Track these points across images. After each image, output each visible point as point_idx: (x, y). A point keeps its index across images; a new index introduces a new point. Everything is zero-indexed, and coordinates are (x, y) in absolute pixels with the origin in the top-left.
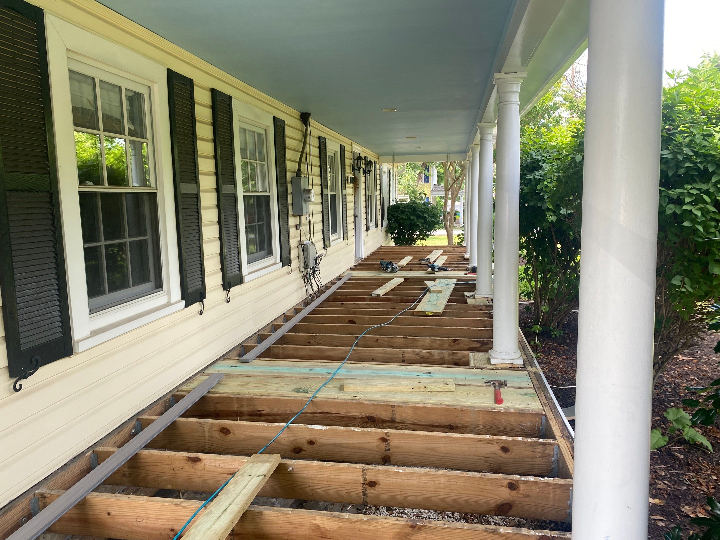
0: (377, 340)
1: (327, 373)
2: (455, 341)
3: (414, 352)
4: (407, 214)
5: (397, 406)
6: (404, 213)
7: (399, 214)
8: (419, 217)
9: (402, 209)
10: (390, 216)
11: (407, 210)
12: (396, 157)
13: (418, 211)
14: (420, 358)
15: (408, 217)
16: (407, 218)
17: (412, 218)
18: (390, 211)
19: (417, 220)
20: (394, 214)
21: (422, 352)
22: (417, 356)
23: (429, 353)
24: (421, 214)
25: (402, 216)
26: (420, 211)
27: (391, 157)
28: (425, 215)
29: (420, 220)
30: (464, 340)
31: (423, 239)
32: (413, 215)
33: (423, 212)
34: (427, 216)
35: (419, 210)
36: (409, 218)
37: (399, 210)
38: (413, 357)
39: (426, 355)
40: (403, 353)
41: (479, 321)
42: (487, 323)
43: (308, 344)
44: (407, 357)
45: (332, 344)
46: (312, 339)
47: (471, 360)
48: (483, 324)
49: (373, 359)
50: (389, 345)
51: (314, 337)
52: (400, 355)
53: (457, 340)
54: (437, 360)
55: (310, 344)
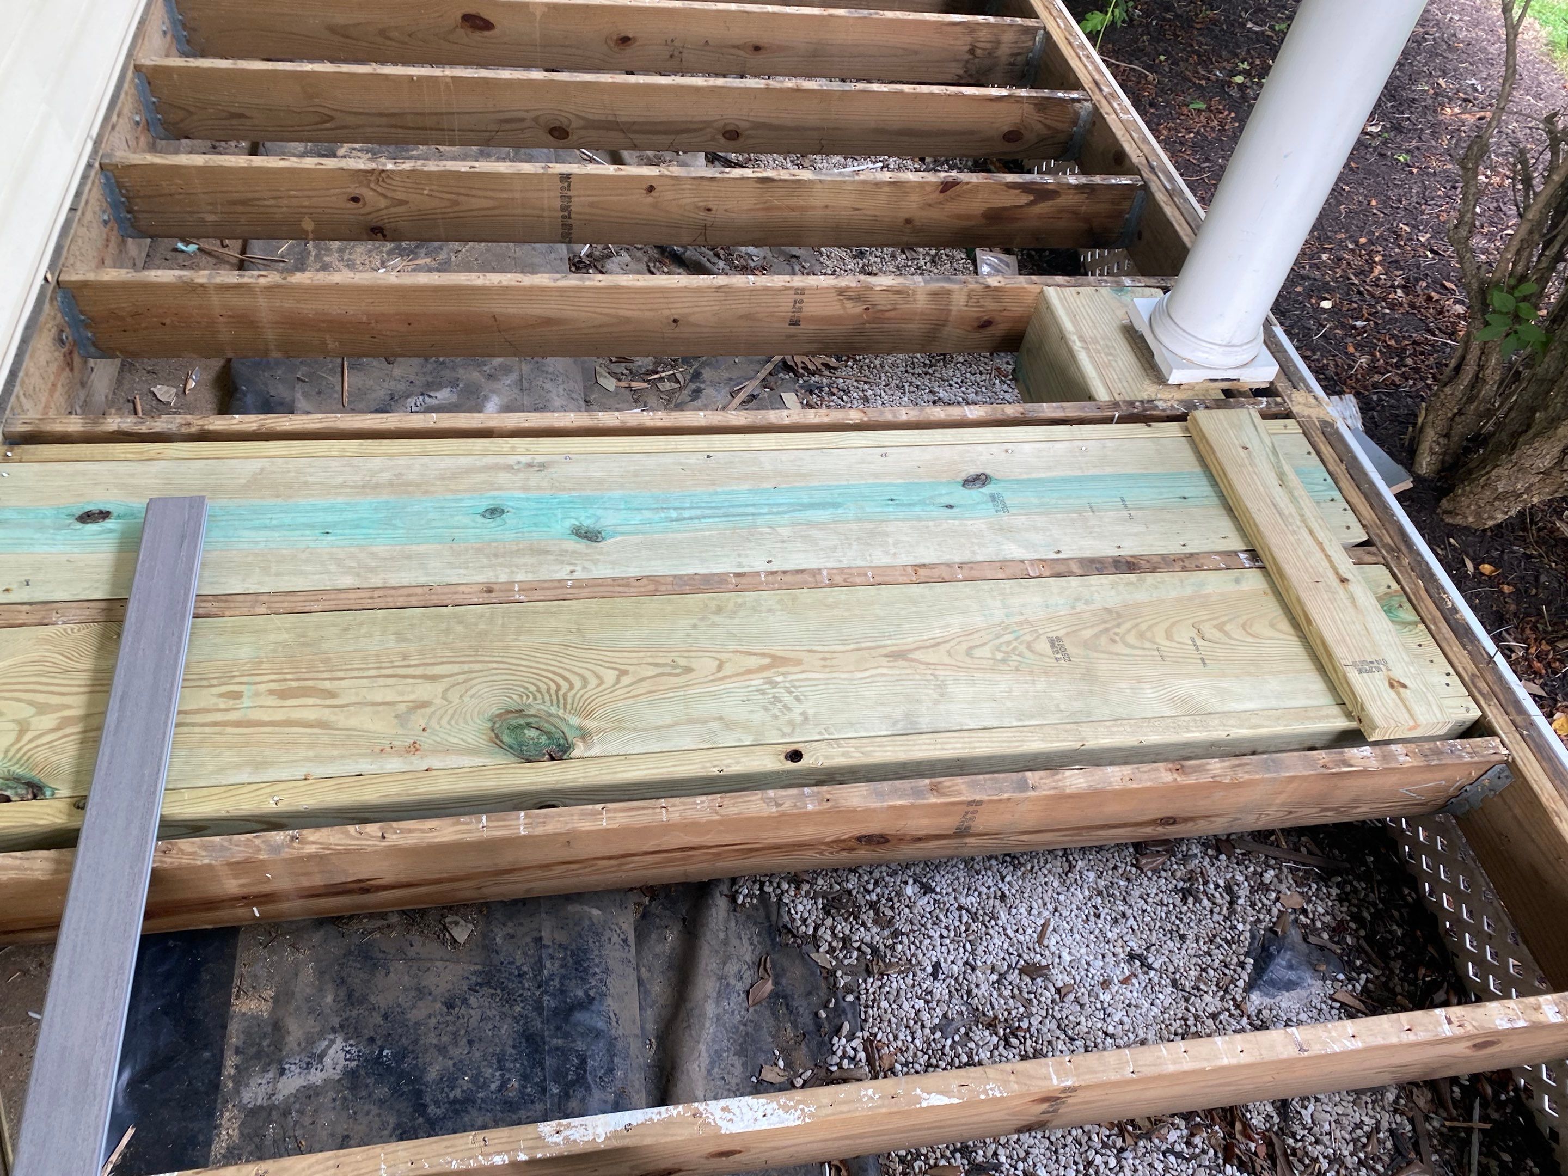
0: (651, 189)
1: (578, 533)
2: (946, 186)
3: (841, 292)
5: (991, 801)
14: (859, 309)
21: (870, 288)
22: (849, 304)
23: (898, 291)
30: (977, 186)
38: (834, 308)
39: (883, 302)
40: (798, 297)
41: (958, 28)
42: (983, 35)
43: (352, 205)
44: (811, 308)
45: (456, 203)
46: (368, 186)
47: (1077, 345)
48: (968, 39)
49: (675, 321)
50: (698, 208)
51: (373, 178)
52: (785, 307)
53: (955, 183)
54: (922, 313)
55: (360, 204)
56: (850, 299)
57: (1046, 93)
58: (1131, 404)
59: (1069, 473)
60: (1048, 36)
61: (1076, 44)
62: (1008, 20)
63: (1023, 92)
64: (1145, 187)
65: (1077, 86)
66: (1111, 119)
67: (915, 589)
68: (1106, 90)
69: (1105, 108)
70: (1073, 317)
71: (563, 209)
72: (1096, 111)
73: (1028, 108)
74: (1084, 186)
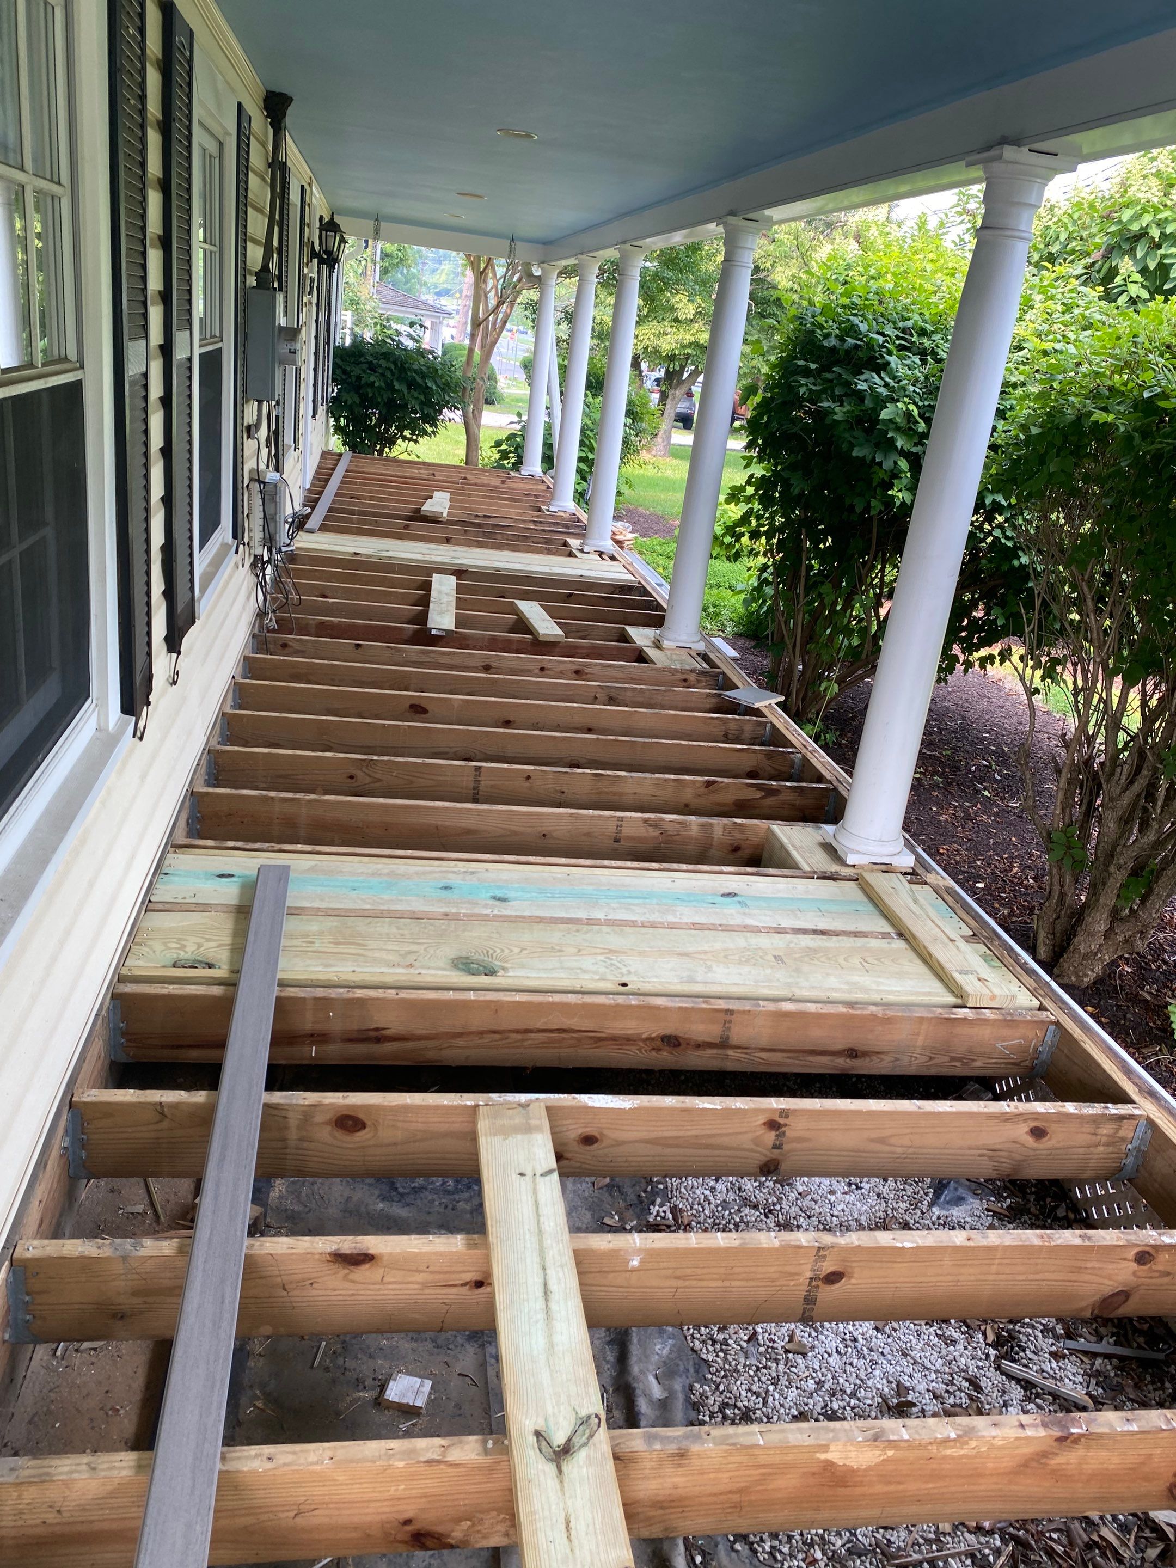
0: (529, 777)
1: (494, 898)
2: (708, 784)
3: (645, 821)
4: (383, 375)
5: (739, 1012)
6: (375, 372)
7: (364, 371)
8: (411, 384)
9: (370, 359)
10: (338, 372)
11: (383, 363)
12: (384, 225)
13: (409, 369)
14: (657, 833)
15: (387, 384)
16: (383, 385)
17: (397, 386)
18: (338, 360)
19: (409, 393)
20: (348, 368)
21: (663, 820)
22: (651, 829)
23: (680, 823)
24: (419, 380)
25: (372, 379)
26: (415, 371)
27: (371, 223)
28: (429, 385)
29: (416, 395)
30: (728, 784)
31: (410, 440)
32: (398, 380)
33: (424, 376)
34: (434, 387)
35: (415, 367)
36: (390, 387)
37: (362, 359)
38: (642, 831)
39: (671, 829)
40: (619, 823)
41: (716, 721)
42: (732, 726)
43: (349, 780)
44: (627, 831)
45: (412, 782)
46: (361, 769)
47: (791, 849)
48: (723, 728)
49: (544, 835)
50: (556, 791)
51: (365, 764)
52: (611, 827)
53: (714, 782)
54: (696, 839)
55: (353, 781)
56: (651, 825)
57: (772, 748)
58: (825, 873)
59: (786, 896)
60: (773, 726)
61: (791, 729)
62: (748, 718)
63: (757, 747)
64: (835, 789)
65: (793, 746)
66: (814, 761)
67: (693, 932)
68: (810, 748)
69: (809, 756)
70: (789, 838)
71: (474, 789)
72: (804, 757)
73: (761, 757)
74: (796, 787)
